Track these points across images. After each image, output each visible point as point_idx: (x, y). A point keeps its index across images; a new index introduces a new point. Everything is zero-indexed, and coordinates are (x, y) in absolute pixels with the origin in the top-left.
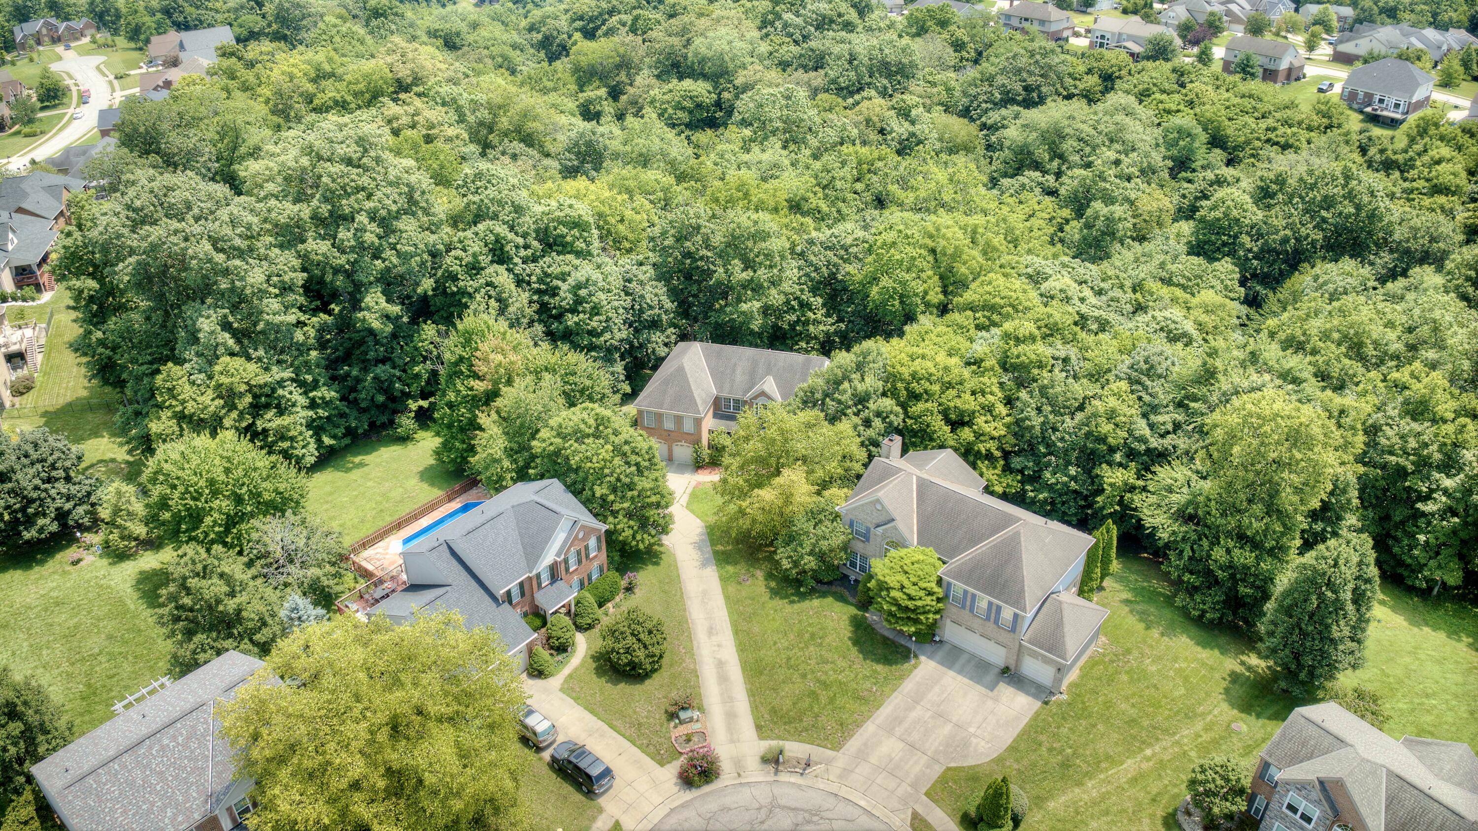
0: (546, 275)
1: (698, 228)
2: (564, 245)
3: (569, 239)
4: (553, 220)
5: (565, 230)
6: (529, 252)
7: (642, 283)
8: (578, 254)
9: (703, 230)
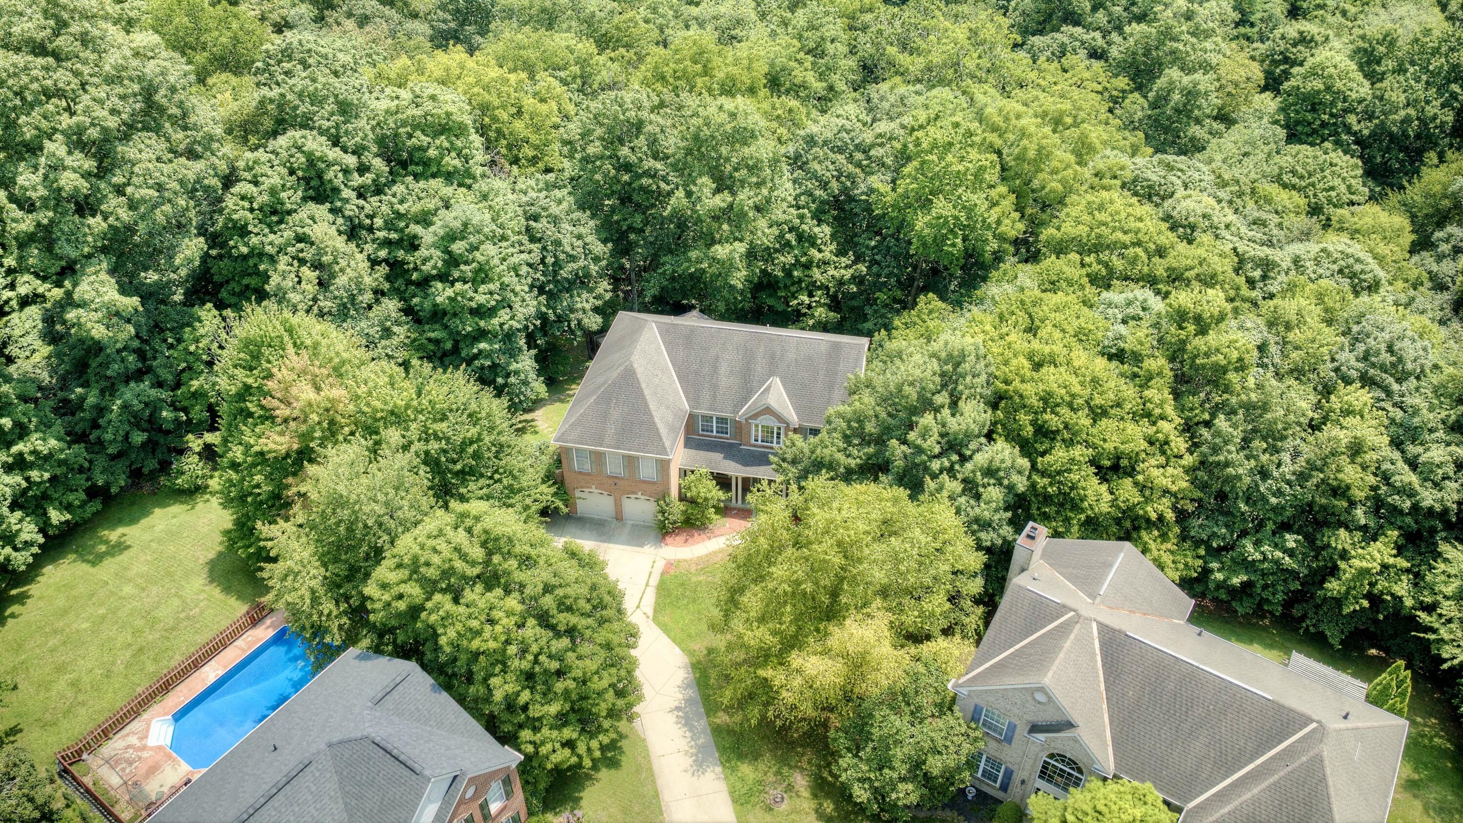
0: (399, 216)
1: (638, 126)
2: (426, 163)
3: (432, 153)
4: (404, 124)
5: (425, 140)
6: (368, 178)
7: (555, 220)
8: (449, 177)
9: (649, 128)
